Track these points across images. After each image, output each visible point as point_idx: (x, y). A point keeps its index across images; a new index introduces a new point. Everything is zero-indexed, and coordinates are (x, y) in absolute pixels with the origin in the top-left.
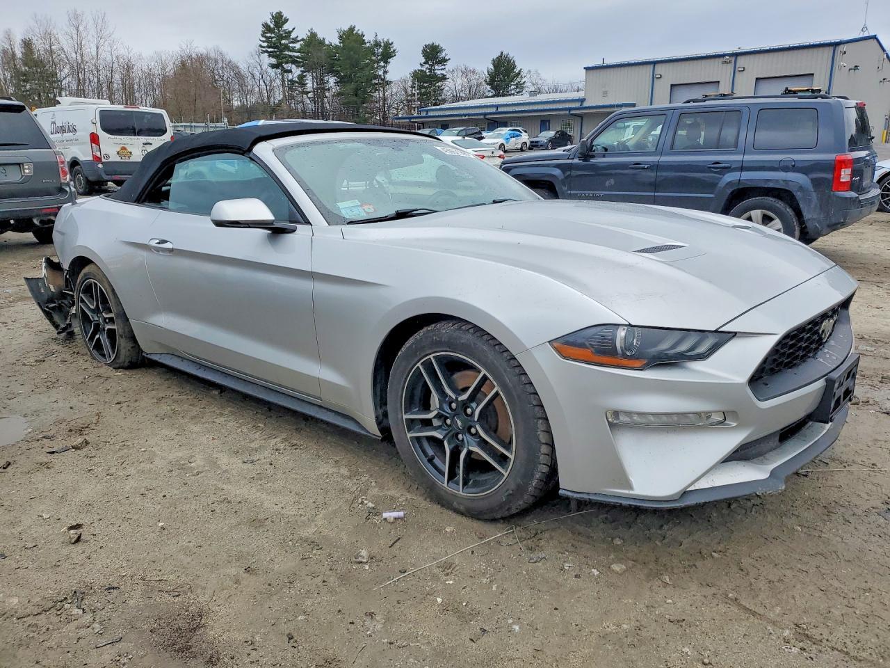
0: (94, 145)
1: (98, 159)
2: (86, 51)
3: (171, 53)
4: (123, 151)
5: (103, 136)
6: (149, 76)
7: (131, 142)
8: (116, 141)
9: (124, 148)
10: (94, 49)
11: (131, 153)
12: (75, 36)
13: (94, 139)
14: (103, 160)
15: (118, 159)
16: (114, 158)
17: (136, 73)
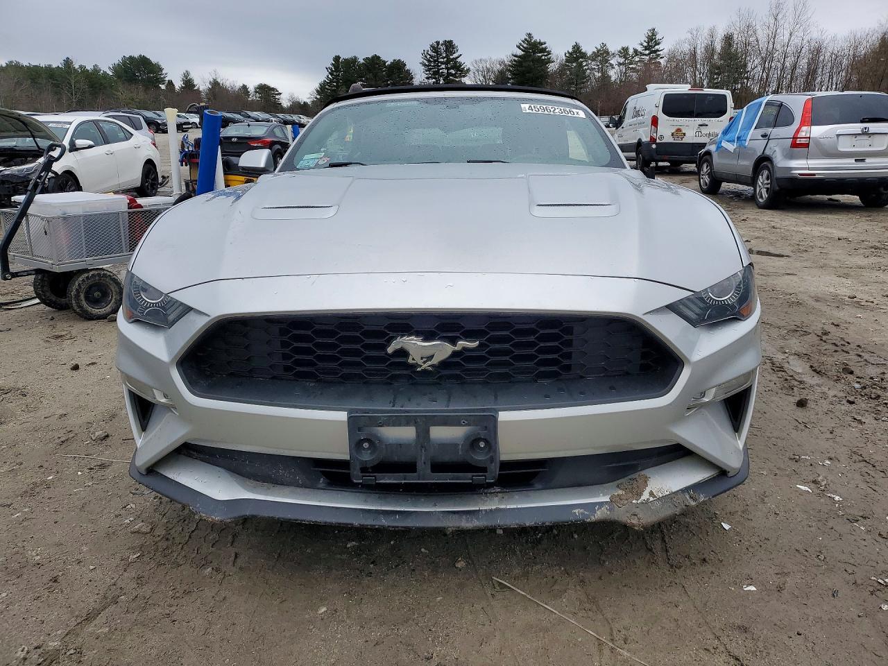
0: (653, 127)
1: (653, 140)
2: (779, 39)
3: (867, 31)
4: (679, 132)
5: (663, 118)
6: (836, 58)
7: (687, 123)
8: (672, 123)
9: (679, 130)
10: (787, 36)
11: (685, 134)
12: (772, 26)
13: (655, 121)
14: (658, 141)
15: (671, 140)
16: (668, 139)
17: (826, 56)
